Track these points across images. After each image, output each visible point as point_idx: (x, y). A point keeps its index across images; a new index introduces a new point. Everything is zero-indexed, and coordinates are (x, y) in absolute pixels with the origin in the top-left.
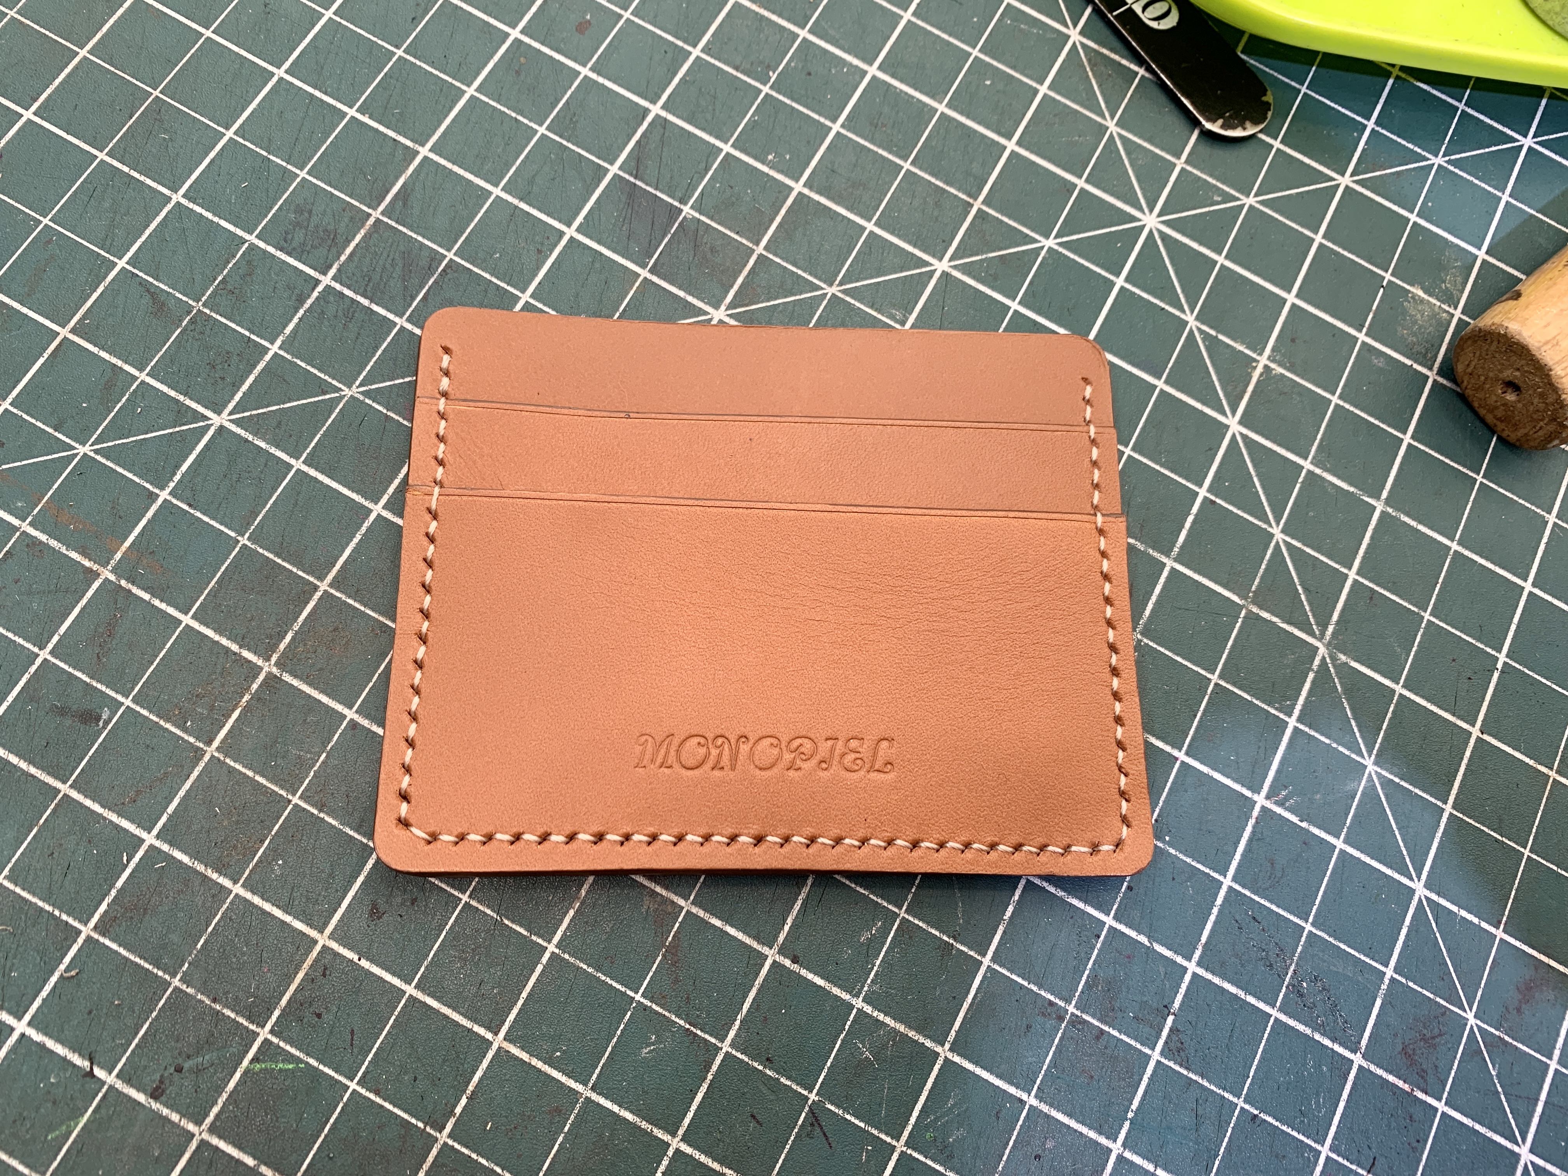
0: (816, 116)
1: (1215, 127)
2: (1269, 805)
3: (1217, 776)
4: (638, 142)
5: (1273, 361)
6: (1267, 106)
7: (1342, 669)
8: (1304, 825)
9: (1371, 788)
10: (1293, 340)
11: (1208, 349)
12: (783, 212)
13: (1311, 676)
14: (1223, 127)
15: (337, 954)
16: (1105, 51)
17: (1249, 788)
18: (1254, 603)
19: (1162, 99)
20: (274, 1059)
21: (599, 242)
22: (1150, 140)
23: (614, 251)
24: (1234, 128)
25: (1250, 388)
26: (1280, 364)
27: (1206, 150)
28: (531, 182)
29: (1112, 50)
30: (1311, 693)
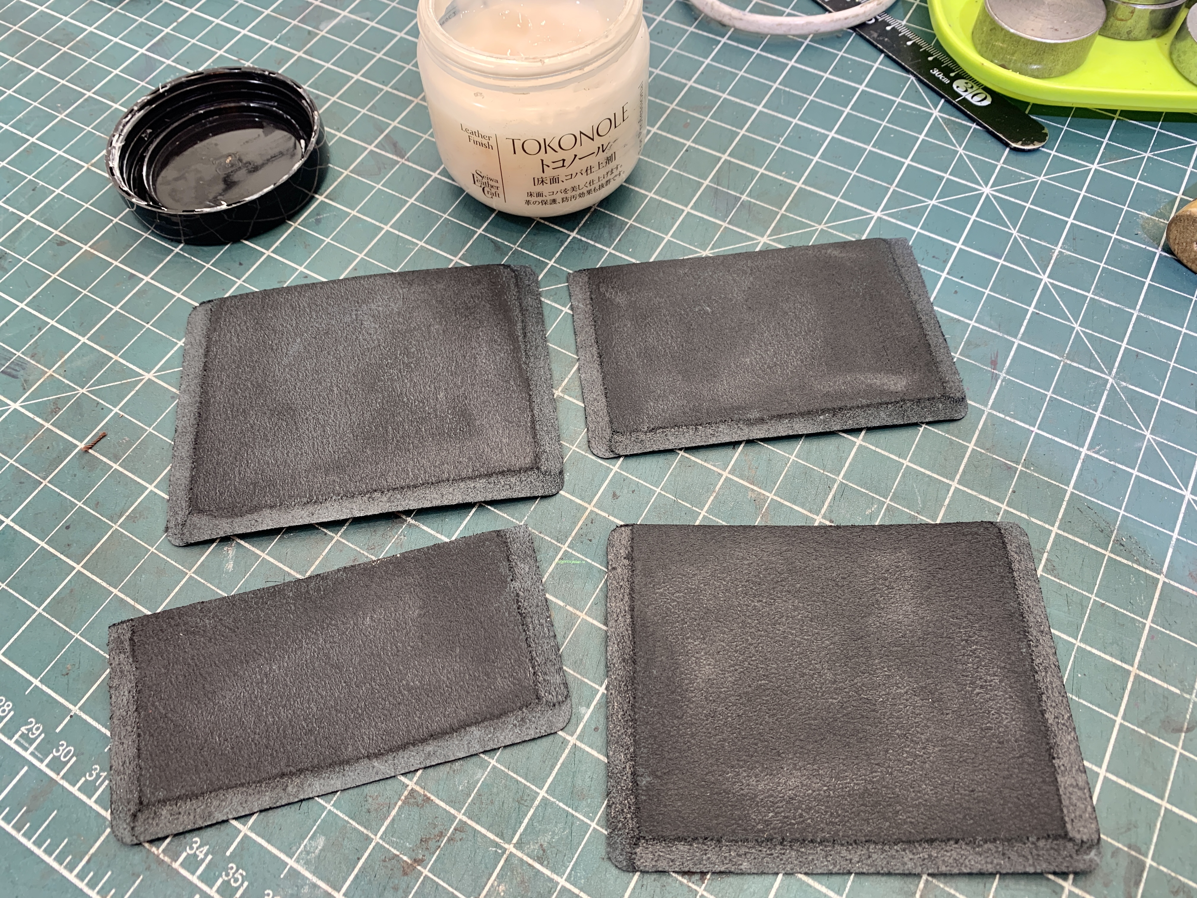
0: (805, 155)
1: (1018, 146)
2: (1089, 453)
3: (1057, 439)
4: (717, 171)
5: (1064, 249)
6: (1046, 135)
7: (1124, 389)
8: (1112, 463)
9: (1150, 447)
10: (1074, 239)
11: (1026, 245)
12: (792, 195)
13: (1106, 393)
14: (1022, 145)
15: (597, 514)
16: (953, 118)
17: (1077, 445)
18: (1067, 358)
19: (987, 136)
20: (569, 558)
21: (702, 213)
22: (982, 155)
23: (710, 216)
24: (1028, 145)
25: (1052, 262)
26: (1068, 250)
27: (1014, 156)
28: (667, 190)
29: (957, 117)
30: (1107, 400)
